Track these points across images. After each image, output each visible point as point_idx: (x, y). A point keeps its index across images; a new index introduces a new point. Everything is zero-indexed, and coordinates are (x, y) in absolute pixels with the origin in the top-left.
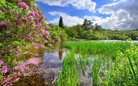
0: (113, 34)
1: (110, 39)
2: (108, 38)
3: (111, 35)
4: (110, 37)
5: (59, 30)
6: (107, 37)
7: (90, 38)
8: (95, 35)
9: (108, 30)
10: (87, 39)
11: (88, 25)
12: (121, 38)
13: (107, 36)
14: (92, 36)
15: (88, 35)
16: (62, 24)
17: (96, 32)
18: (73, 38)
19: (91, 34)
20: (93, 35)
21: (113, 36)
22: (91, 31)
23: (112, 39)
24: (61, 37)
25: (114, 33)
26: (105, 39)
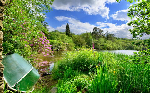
0: (128, 44)
1: (125, 49)
2: (123, 48)
3: (125, 45)
4: (125, 47)
5: (65, 38)
6: (121, 47)
7: (101, 48)
8: (106, 44)
9: (123, 39)
10: (98, 48)
11: (98, 33)
12: (136, 48)
13: (121, 45)
14: (103, 45)
15: (99, 44)
16: (70, 32)
17: (108, 41)
18: (81, 47)
19: (102, 44)
20: (105, 44)
21: (128, 46)
22: (102, 40)
23: (127, 49)
24: (67, 47)
25: (129, 42)
26: (119, 49)
